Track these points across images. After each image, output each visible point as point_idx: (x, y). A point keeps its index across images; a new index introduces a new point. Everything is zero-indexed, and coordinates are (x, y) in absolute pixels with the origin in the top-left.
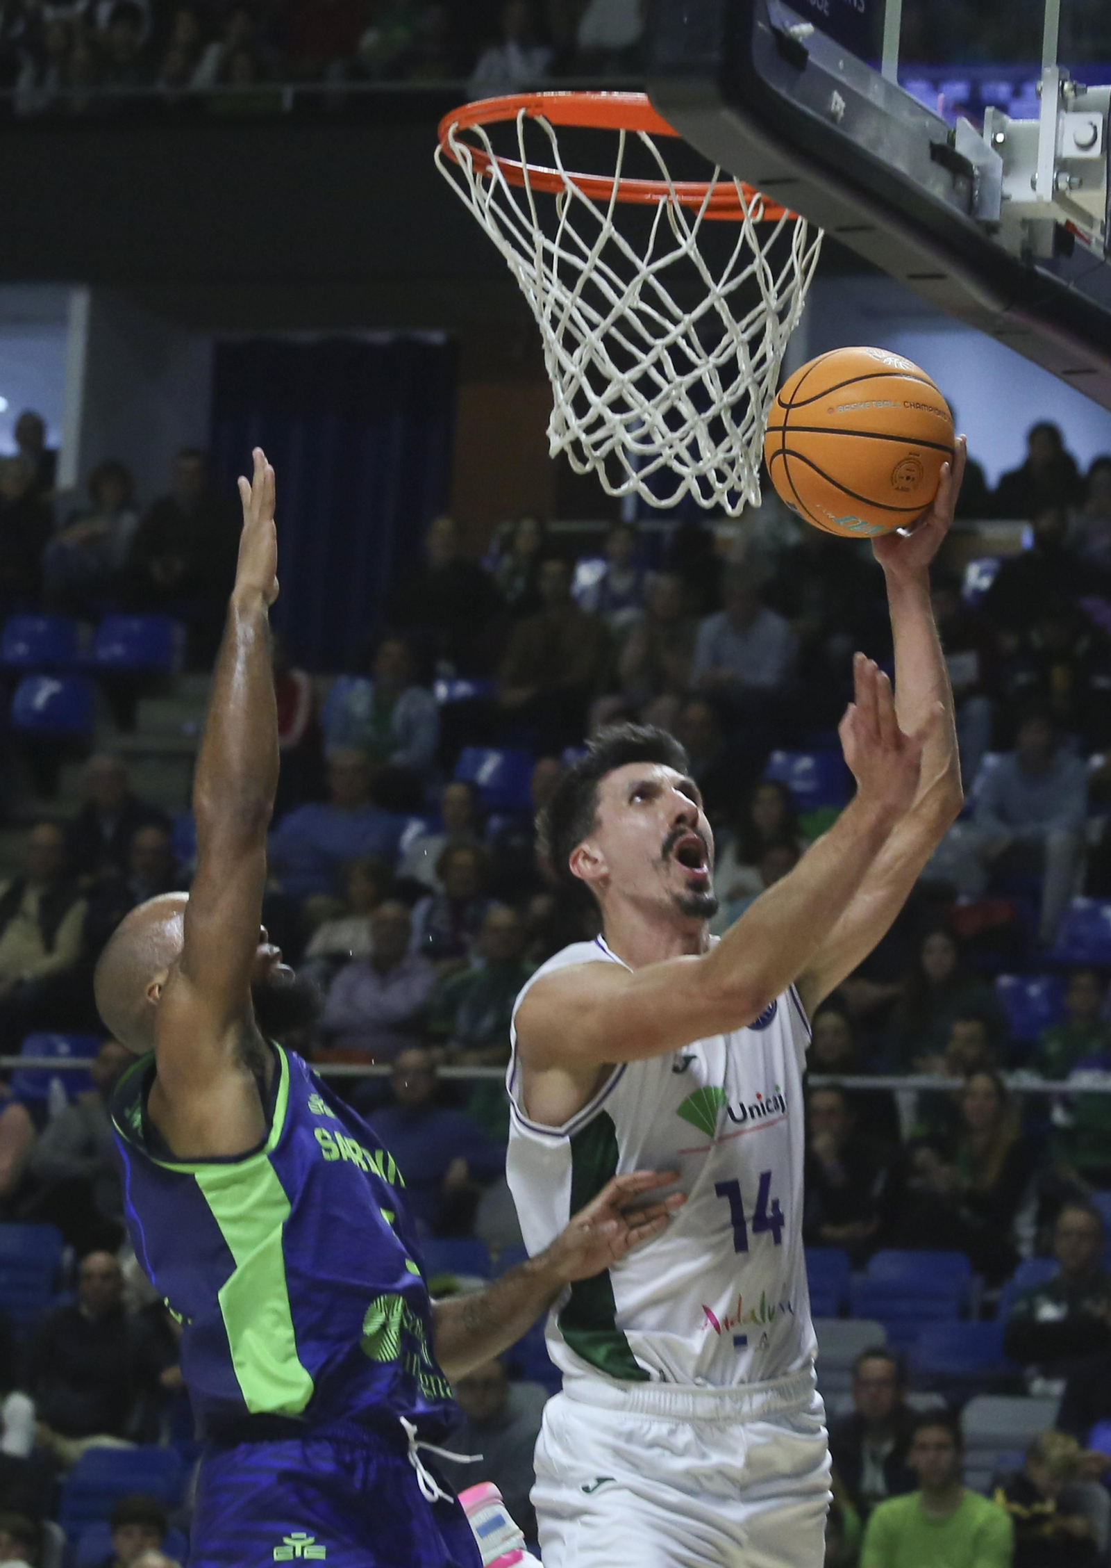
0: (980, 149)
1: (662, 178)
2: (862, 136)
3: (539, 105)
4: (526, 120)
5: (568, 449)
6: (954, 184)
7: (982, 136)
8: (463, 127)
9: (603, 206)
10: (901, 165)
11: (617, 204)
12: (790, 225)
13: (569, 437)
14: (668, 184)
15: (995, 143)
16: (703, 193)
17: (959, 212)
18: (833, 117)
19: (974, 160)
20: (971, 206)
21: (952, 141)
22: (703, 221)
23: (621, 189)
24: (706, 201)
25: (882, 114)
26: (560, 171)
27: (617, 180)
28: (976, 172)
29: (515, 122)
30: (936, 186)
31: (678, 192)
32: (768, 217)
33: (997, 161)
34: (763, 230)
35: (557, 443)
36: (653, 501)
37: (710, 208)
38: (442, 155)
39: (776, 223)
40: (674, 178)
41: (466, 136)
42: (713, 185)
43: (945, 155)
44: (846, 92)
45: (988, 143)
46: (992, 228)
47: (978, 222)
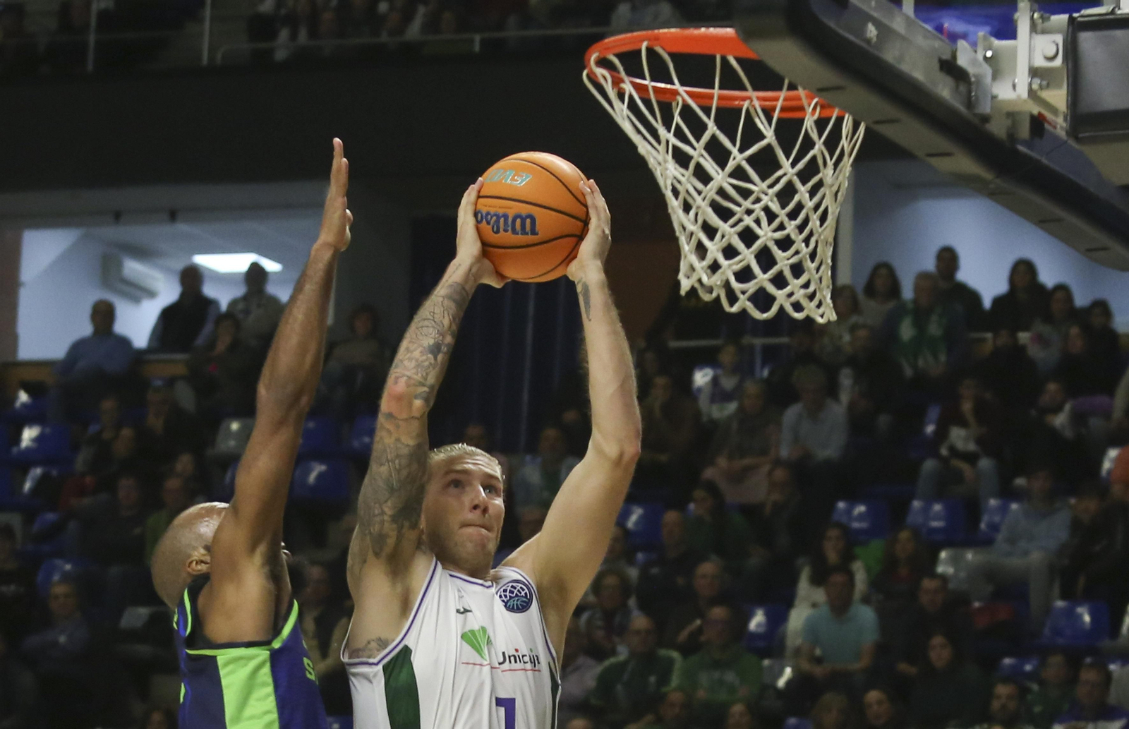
0: (974, 62)
1: (745, 89)
2: (890, 55)
3: (657, 38)
4: (649, 50)
6: (957, 87)
7: (976, 52)
8: (602, 56)
9: (707, 111)
10: (918, 75)
11: (718, 109)
12: (840, 120)
13: (695, 276)
14: (750, 93)
15: (985, 58)
16: (777, 99)
17: (961, 108)
18: (868, 41)
19: (971, 70)
20: (970, 104)
21: (954, 57)
22: (779, 120)
23: (721, 98)
24: (779, 104)
25: (903, 38)
26: (677, 86)
27: (716, 92)
28: (973, 79)
29: (639, 51)
30: (944, 90)
31: (758, 98)
32: (823, 116)
33: (987, 71)
34: (821, 124)
36: (756, 314)
37: (783, 110)
38: (588, 76)
39: (829, 119)
40: (755, 88)
41: (603, 63)
42: (783, 94)
43: (950, 67)
44: (878, 24)
45: (980, 57)
46: (985, 119)
47: (975, 115)
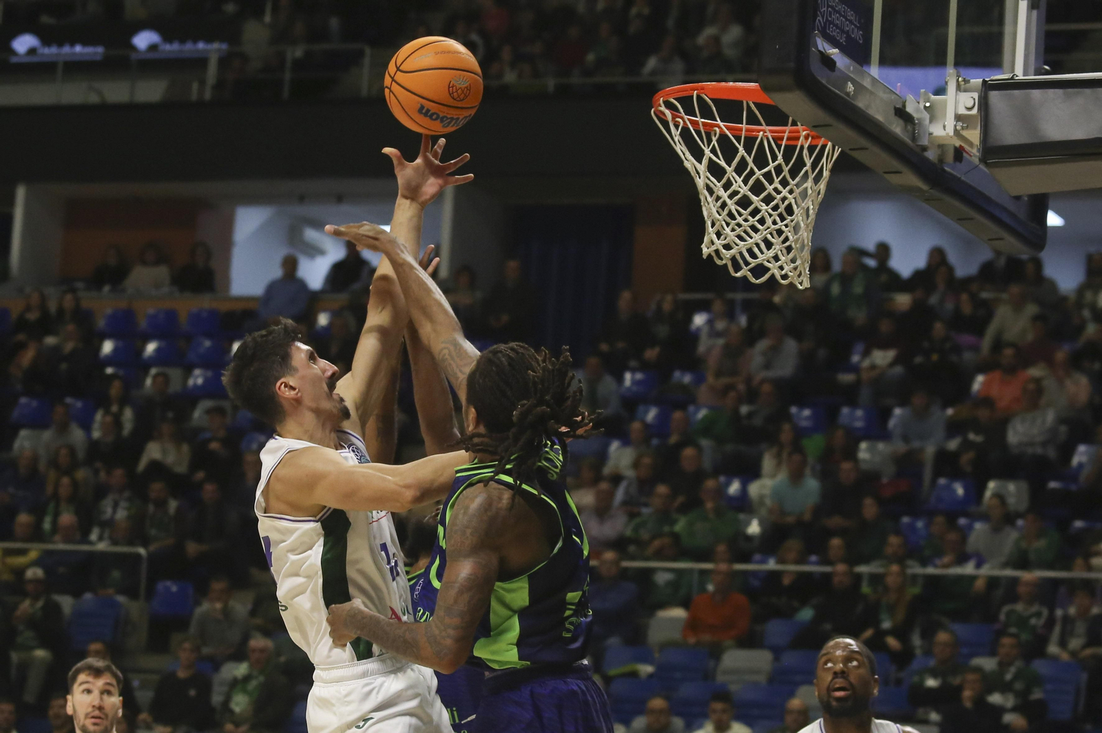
0: (918, 110)
1: (761, 125)
2: (861, 103)
3: (703, 88)
4: (698, 96)
5: (713, 254)
6: (906, 126)
7: (919, 103)
8: (665, 100)
9: (738, 139)
10: (880, 117)
11: (745, 137)
12: (824, 147)
13: (714, 248)
14: (764, 127)
15: (925, 107)
16: (784, 132)
17: (908, 141)
18: (848, 94)
19: (915, 115)
20: (914, 138)
21: (904, 106)
22: (786, 146)
23: (747, 130)
24: (786, 135)
25: (872, 93)
26: (719, 122)
27: (744, 126)
28: (917, 122)
29: (693, 96)
30: (897, 128)
31: (771, 131)
32: (813, 144)
33: (926, 116)
34: (811, 149)
35: (706, 251)
36: (753, 280)
37: (788, 139)
38: (654, 113)
39: (817, 146)
40: (767, 125)
41: (669, 105)
42: (788, 128)
43: (901, 113)
44: (854, 82)
45: (922, 107)
46: (924, 149)
47: (918, 145)
